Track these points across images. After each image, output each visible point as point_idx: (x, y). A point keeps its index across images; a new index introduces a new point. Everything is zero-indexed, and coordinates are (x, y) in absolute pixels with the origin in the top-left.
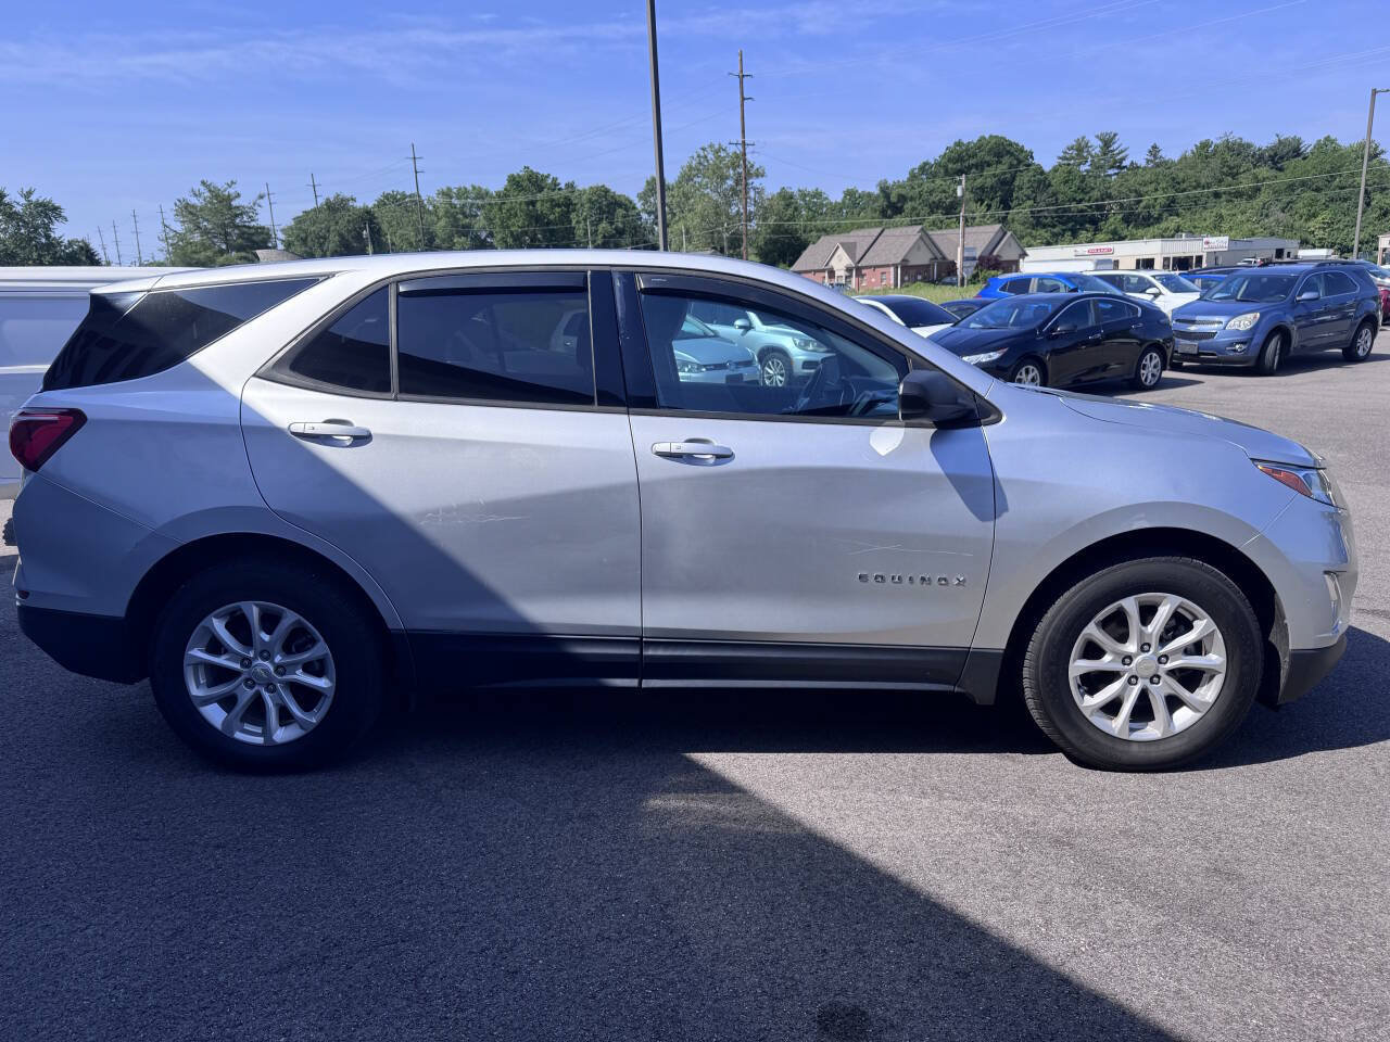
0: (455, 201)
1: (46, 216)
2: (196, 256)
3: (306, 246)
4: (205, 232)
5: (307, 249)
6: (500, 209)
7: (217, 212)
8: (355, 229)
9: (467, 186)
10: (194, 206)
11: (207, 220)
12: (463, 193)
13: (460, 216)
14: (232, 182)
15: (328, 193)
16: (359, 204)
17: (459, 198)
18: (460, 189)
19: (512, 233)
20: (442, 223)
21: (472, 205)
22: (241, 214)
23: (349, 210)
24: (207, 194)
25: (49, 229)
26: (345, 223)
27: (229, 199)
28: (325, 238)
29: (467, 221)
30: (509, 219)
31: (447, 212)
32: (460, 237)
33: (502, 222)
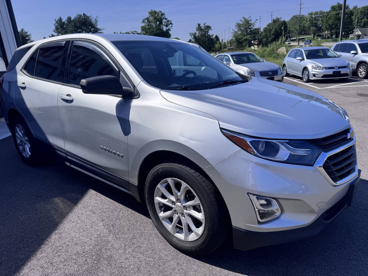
0: (313, 16)
1: (208, 29)
2: (238, 37)
3: (266, 33)
4: (242, 31)
5: (266, 34)
6: (327, 17)
7: (245, 25)
8: (280, 27)
9: (318, 11)
10: (240, 24)
11: (242, 27)
12: (316, 13)
13: (314, 21)
14: (250, 17)
15: (274, 18)
16: (282, 20)
17: (315, 15)
18: (315, 12)
19: (329, 25)
20: (308, 23)
21: (319, 16)
22: (251, 25)
23: (279, 22)
24: (244, 20)
25: (208, 32)
26: (277, 25)
27: (249, 21)
28: (271, 30)
29: (316, 22)
30: (329, 20)
31: (310, 20)
32: (313, 27)
33: (326, 21)
